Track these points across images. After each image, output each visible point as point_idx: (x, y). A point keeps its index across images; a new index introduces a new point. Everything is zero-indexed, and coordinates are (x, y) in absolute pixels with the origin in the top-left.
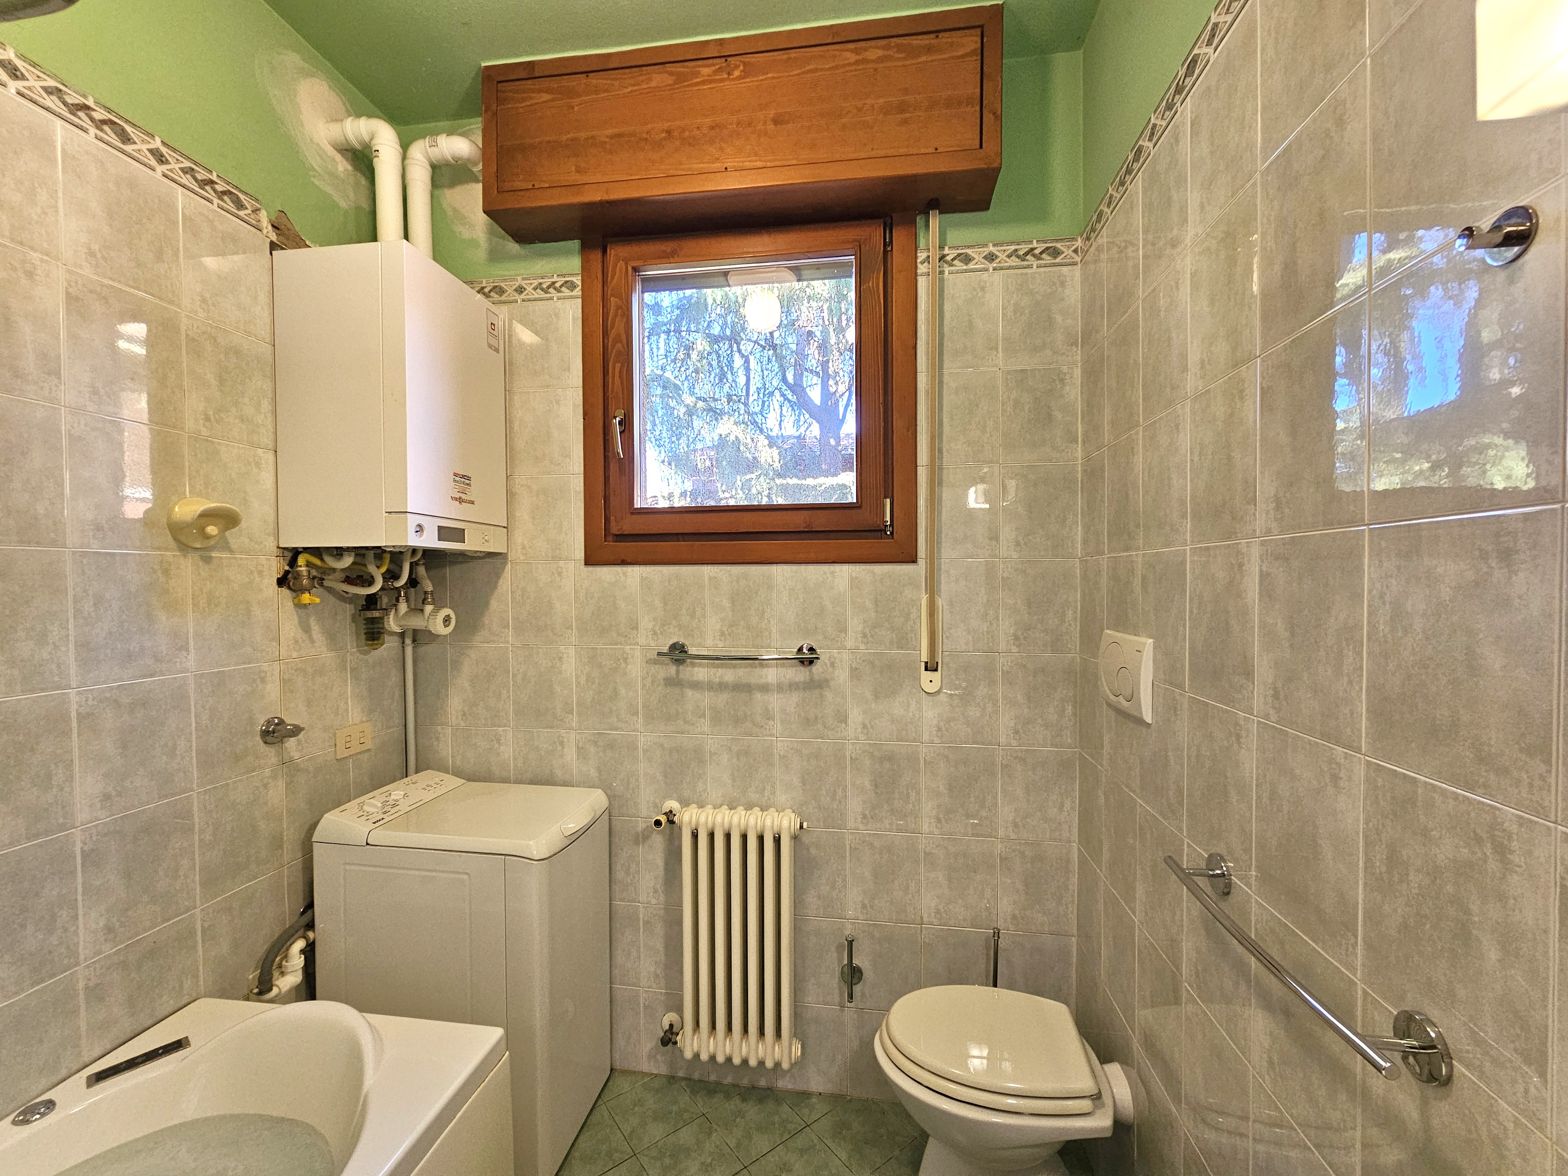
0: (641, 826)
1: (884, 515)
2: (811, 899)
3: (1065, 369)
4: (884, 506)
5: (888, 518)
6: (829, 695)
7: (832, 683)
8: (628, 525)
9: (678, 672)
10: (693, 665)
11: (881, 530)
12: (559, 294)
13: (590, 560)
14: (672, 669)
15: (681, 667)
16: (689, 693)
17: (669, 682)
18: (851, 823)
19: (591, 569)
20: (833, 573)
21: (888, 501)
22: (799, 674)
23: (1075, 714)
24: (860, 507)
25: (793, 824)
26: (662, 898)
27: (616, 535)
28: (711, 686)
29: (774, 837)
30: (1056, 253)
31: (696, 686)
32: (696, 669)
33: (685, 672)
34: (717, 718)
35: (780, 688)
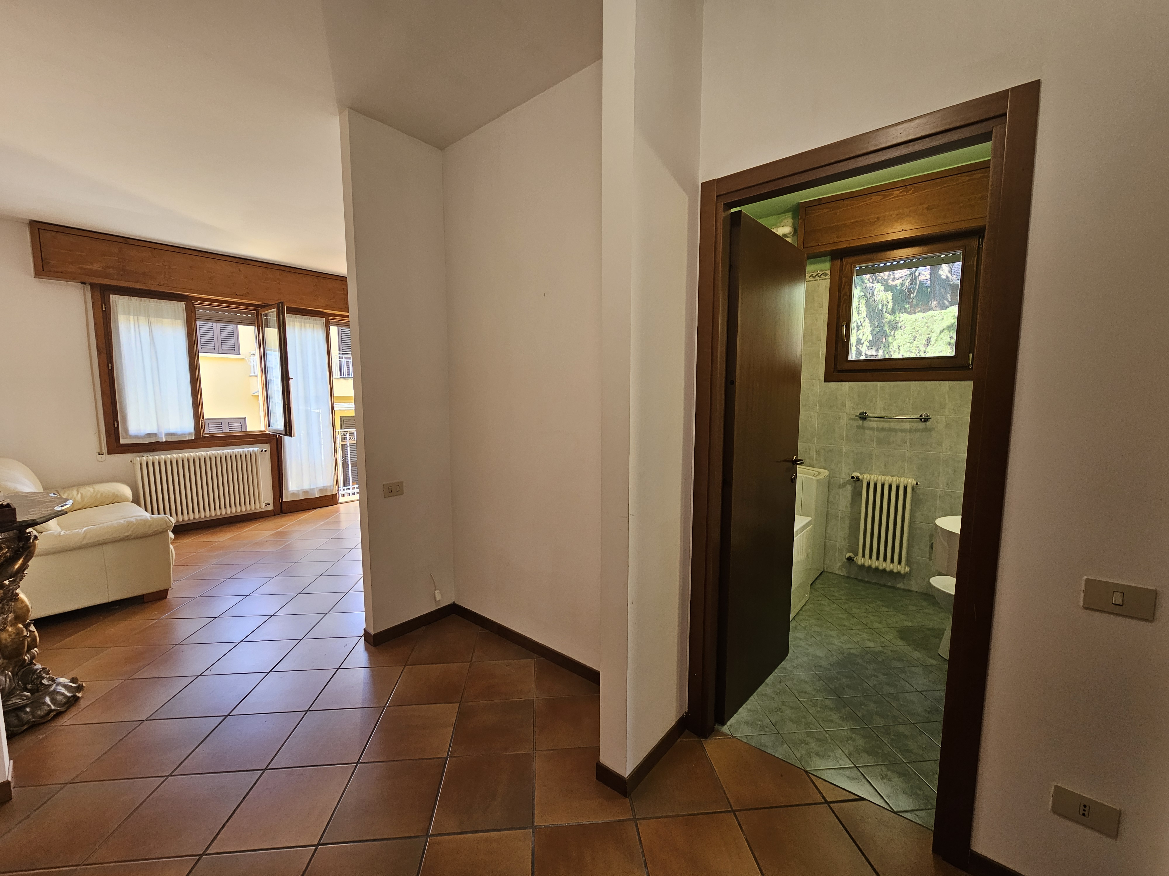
0: (842, 481)
1: (968, 360)
2: (918, 515)
4: (968, 357)
5: (970, 362)
6: (934, 434)
7: (936, 429)
8: (846, 366)
9: (863, 423)
10: (870, 420)
11: (966, 367)
12: (820, 278)
13: (827, 380)
14: (861, 422)
15: (864, 422)
16: (867, 432)
17: (858, 427)
18: (941, 486)
19: (826, 383)
20: (940, 385)
21: (971, 354)
22: (921, 425)
24: (956, 357)
25: (913, 482)
26: (849, 510)
27: (839, 370)
28: (878, 429)
29: (904, 486)
31: (871, 429)
32: (871, 422)
33: (867, 423)
34: (879, 442)
35: (911, 431)
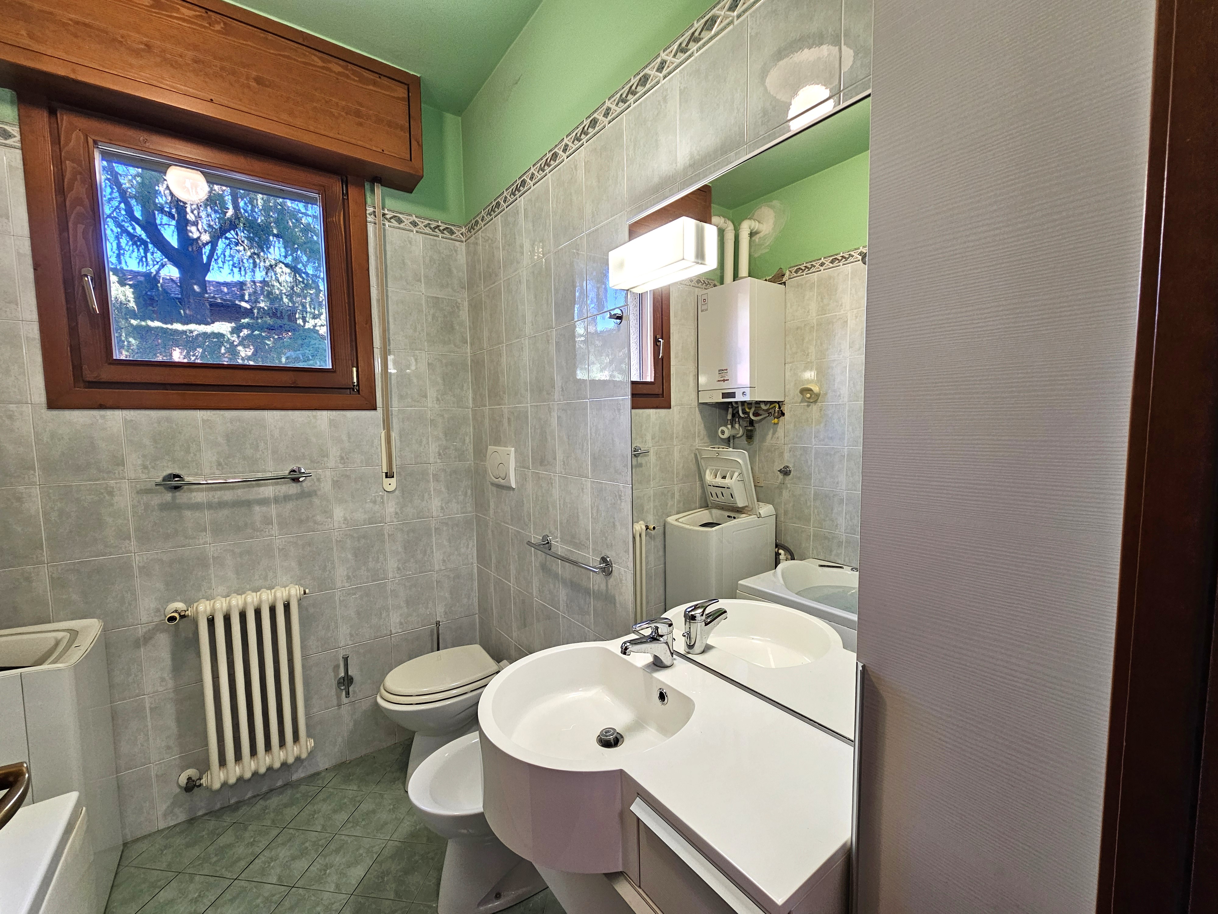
0: (141, 631)
1: (352, 378)
2: (312, 642)
3: (459, 301)
4: (352, 372)
5: (355, 380)
6: (316, 501)
7: (319, 493)
8: (107, 374)
9: (174, 498)
10: (191, 491)
11: (350, 389)
13: (53, 404)
14: (168, 496)
15: (178, 494)
16: (188, 513)
17: (164, 507)
18: (339, 584)
19: (55, 412)
20: (315, 417)
21: (355, 369)
22: (292, 489)
23: (472, 494)
24: (335, 372)
25: (298, 592)
26: (170, 684)
27: (89, 382)
28: (210, 506)
29: (284, 604)
30: (452, 232)
31: (197, 507)
32: (194, 494)
33: (182, 497)
34: (217, 530)
35: (276, 500)
